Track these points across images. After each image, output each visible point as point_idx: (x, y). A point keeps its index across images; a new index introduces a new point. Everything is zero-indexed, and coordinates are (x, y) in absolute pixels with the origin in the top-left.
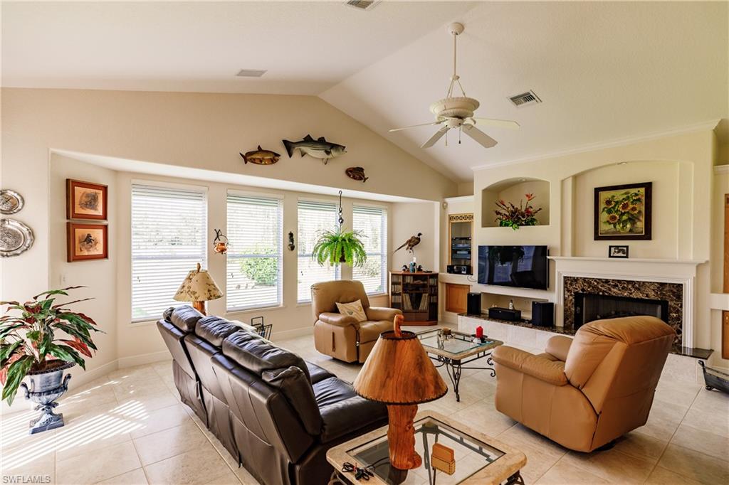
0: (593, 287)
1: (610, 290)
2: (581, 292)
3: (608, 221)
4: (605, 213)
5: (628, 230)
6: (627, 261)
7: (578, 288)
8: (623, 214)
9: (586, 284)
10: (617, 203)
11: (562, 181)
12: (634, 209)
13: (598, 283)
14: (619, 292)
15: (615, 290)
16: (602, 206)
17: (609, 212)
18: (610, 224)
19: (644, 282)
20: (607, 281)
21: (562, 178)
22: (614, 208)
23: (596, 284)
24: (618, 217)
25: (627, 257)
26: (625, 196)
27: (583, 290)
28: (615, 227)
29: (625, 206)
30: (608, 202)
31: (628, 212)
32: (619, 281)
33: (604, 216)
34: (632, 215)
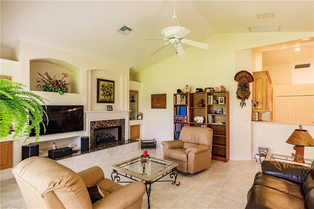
0: (101, 125)
1: (107, 125)
2: (97, 128)
3: (103, 95)
4: (101, 91)
5: (109, 99)
6: (112, 112)
7: (95, 126)
8: (107, 92)
9: (98, 124)
10: (105, 87)
11: (87, 71)
12: (110, 91)
13: (103, 122)
14: (110, 125)
15: (108, 125)
16: (101, 87)
17: (103, 91)
18: (103, 96)
19: (116, 120)
20: (106, 121)
21: (87, 70)
22: (104, 89)
23: (102, 123)
24: (106, 93)
25: (112, 110)
26: (108, 85)
27: (97, 127)
28: (105, 97)
29: (108, 89)
30: (103, 86)
31: (109, 92)
32: (110, 120)
33: (101, 92)
34: (110, 93)
